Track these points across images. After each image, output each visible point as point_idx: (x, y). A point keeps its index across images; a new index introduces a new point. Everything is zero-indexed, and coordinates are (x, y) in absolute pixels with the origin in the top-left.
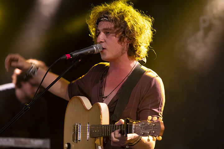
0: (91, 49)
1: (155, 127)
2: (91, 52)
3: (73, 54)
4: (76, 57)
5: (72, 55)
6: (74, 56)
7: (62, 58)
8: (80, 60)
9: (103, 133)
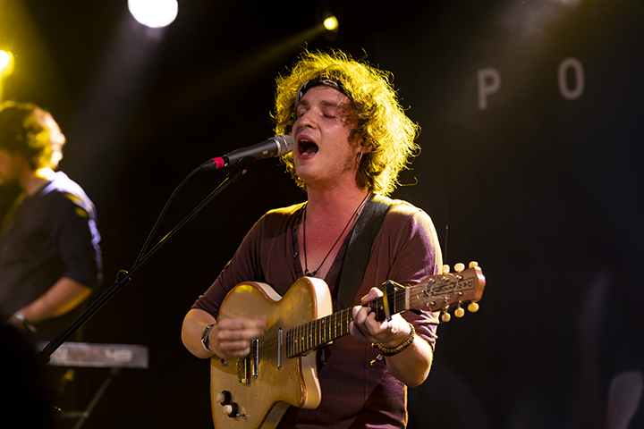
0: (270, 146)
1: (462, 283)
2: (270, 151)
3: (231, 158)
4: (236, 164)
5: (227, 160)
6: (232, 160)
7: (205, 166)
8: (244, 171)
9: (322, 336)
